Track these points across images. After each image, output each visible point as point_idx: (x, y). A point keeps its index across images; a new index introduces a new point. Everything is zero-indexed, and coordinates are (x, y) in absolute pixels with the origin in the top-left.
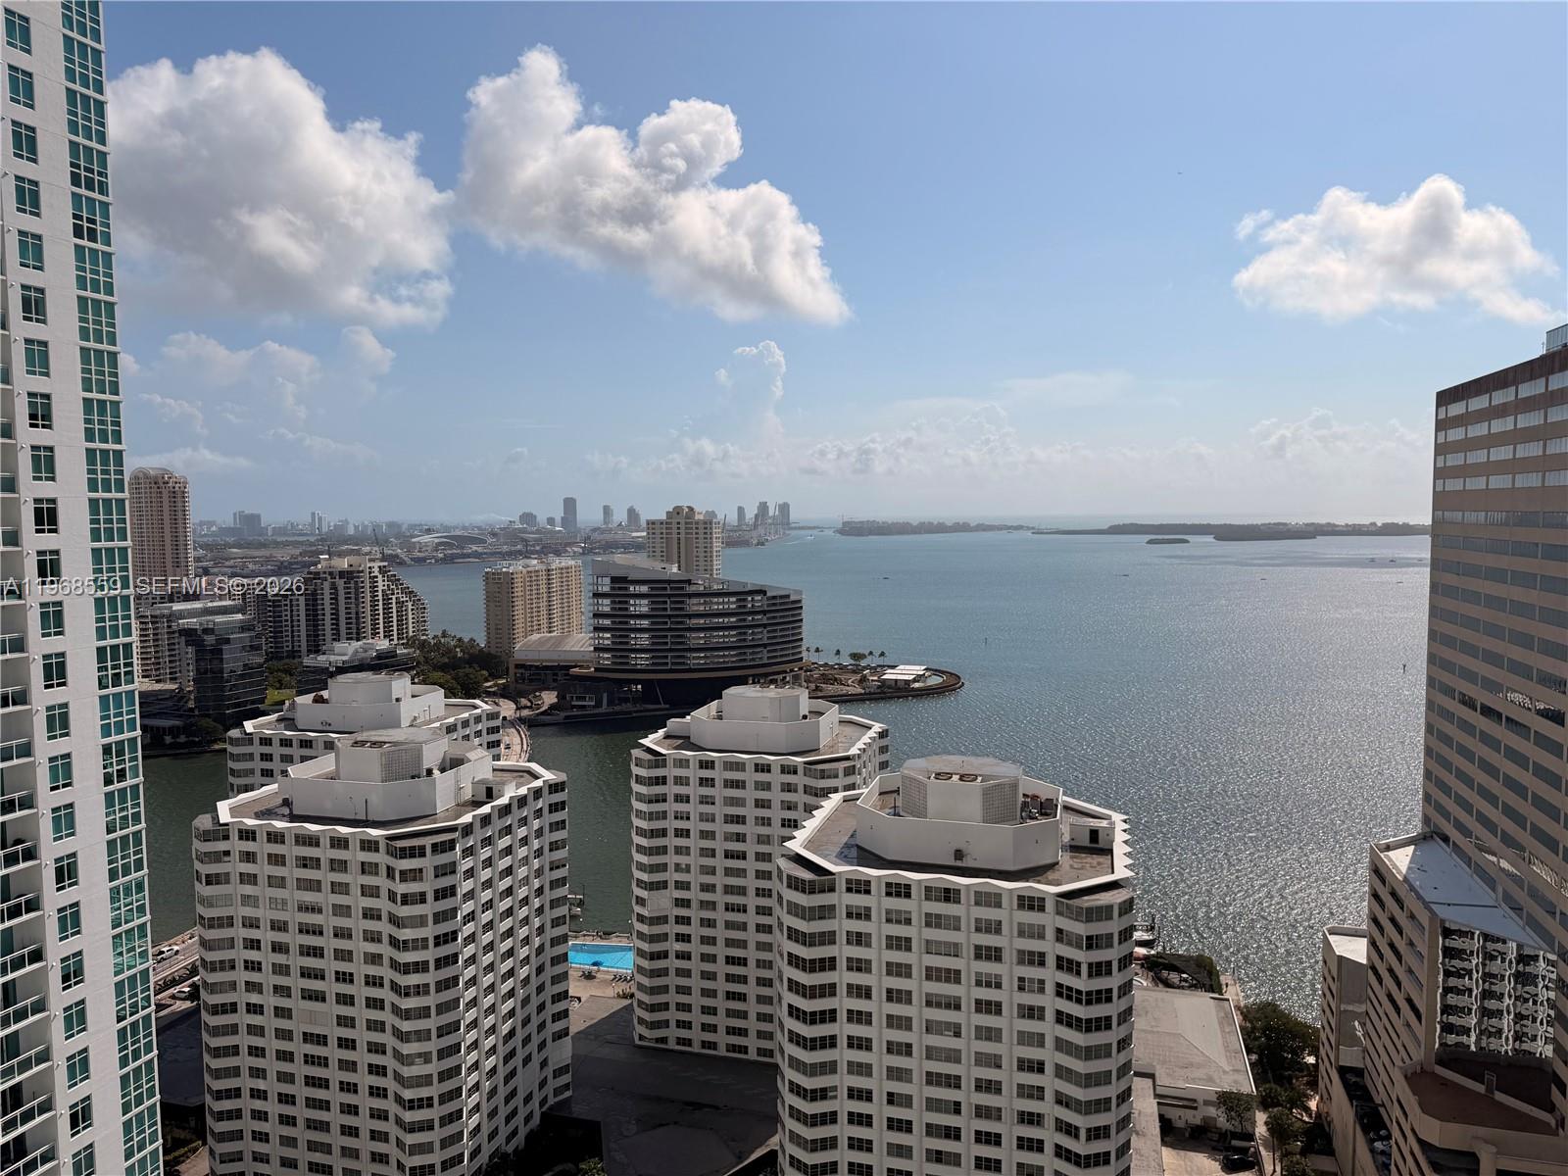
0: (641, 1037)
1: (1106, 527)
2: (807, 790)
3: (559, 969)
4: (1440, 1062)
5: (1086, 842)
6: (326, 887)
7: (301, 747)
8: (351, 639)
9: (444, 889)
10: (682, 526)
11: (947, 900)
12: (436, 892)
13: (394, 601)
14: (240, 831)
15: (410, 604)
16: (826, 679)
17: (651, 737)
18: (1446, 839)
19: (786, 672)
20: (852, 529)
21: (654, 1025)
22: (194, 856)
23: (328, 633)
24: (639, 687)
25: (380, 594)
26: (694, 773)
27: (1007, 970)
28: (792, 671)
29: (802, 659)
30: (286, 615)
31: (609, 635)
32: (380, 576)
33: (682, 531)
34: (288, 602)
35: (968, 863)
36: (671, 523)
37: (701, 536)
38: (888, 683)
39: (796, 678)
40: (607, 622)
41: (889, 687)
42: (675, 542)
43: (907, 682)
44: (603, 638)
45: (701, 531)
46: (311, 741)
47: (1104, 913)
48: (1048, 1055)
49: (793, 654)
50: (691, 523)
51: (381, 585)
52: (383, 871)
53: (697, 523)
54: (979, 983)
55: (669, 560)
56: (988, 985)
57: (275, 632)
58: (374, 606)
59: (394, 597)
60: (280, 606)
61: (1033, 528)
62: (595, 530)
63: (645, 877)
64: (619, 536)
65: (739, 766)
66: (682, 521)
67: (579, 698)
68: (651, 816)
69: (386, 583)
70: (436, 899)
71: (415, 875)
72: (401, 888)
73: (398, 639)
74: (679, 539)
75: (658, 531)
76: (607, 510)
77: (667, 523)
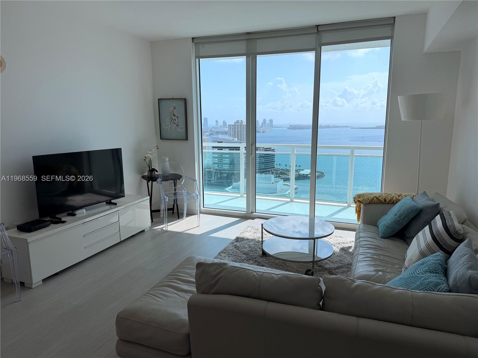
1: (374, 127)
10: (239, 127)
16: (282, 173)
19: (270, 171)
20: (293, 127)
24: (226, 175)
36: (236, 125)
39: (272, 173)
40: (216, 155)
41: (301, 176)
42: (237, 131)
43: (307, 175)
44: (215, 160)
49: (272, 166)
53: (243, 126)
55: (235, 137)
61: (351, 127)
62: (213, 128)
64: (221, 130)
74: (238, 130)
75: (232, 128)
76: (217, 122)
77: (234, 126)
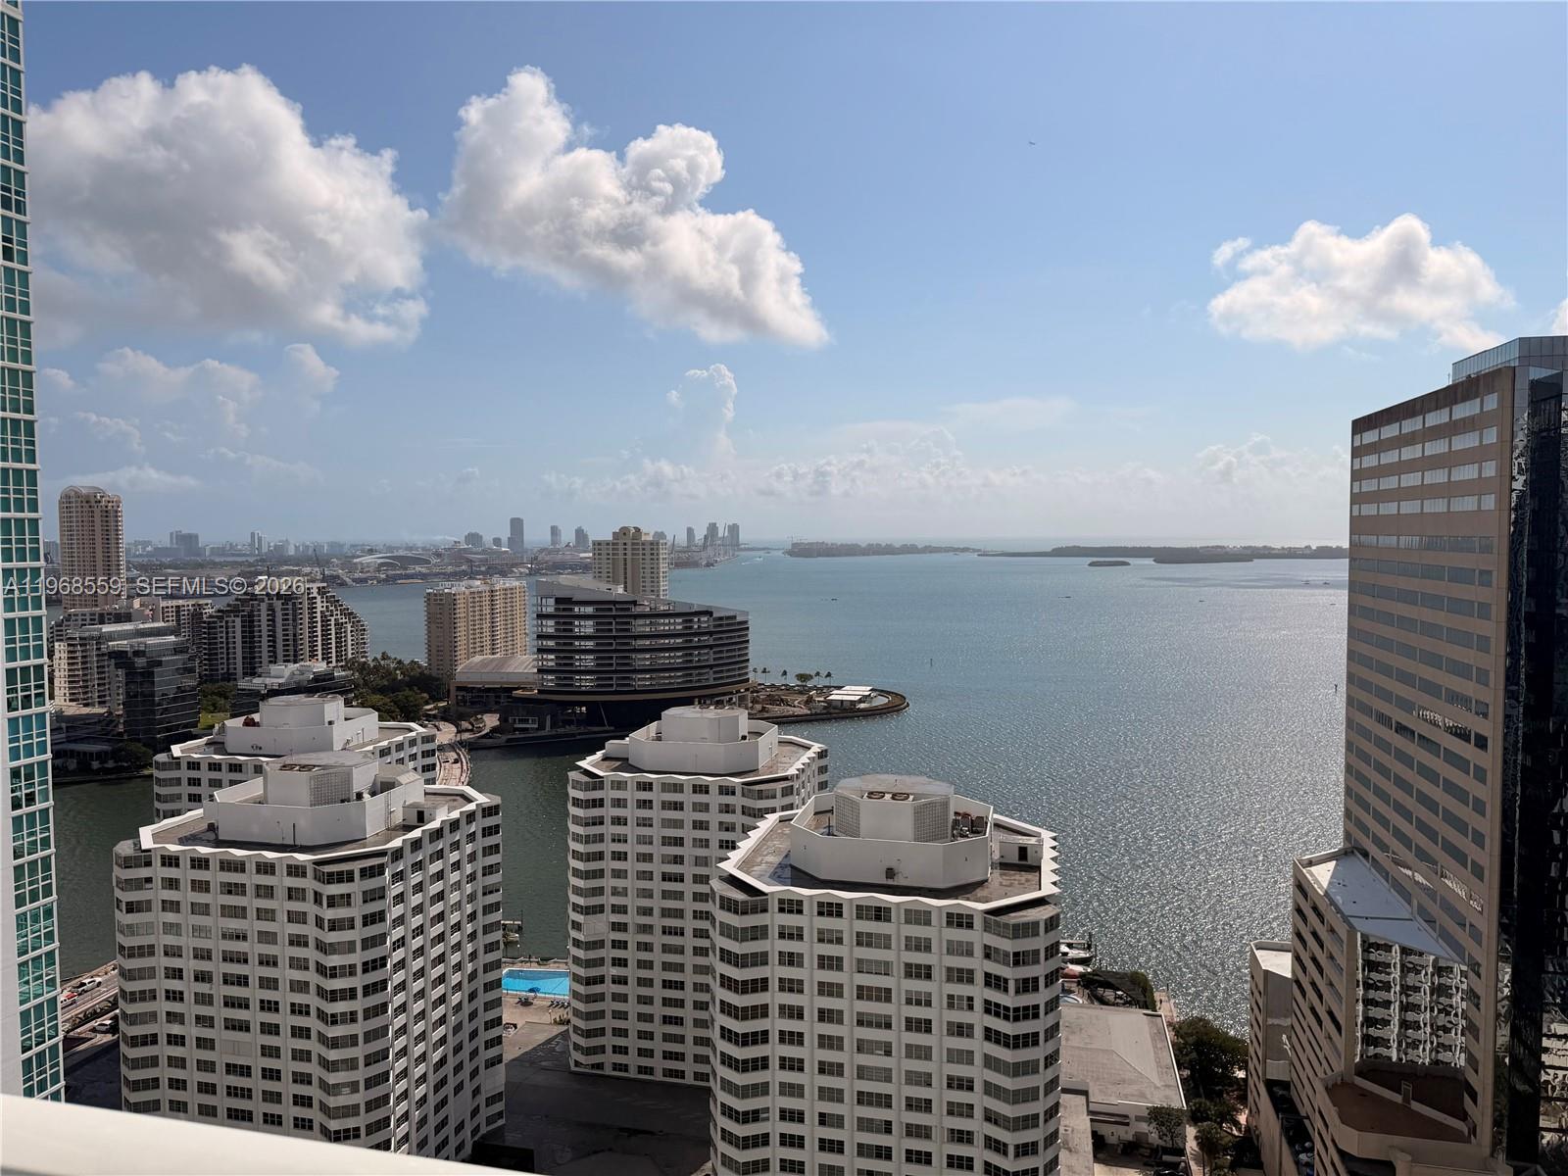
0: (577, 1063)
1: (1049, 550)
2: (745, 811)
3: (492, 995)
4: (1359, 1073)
5: (1014, 859)
6: (252, 913)
7: (231, 771)
8: (288, 661)
9: (373, 915)
10: (629, 547)
11: (878, 918)
12: (365, 917)
13: (333, 623)
14: (163, 857)
15: (349, 626)
16: (773, 700)
17: (590, 759)
18: (1366, 855)
19: (732, 693)
20: (801, 551)
21: (589, 1051)
22: (114, 884)
23: (265, 655)
24: (584, 709)
25: (319, 615)
26: (631, 795)
27: (937, 988)
28: (738, 692)
29: (748, 680)
30: (221, 637)
31: (553, 657)
32: (319, 597)
33: (629, 552)
34: (224, 624)
35: (899, 881)
36: (617, 544)
37: (648, 557)
38: (834, 704)
39: (742, 699)
40: (551, 643)
41: (835, 708)
42: (622, 563)
43: (853, 702)
44: (547, 660)
45: (648, 552)
46: (240, 765)
47: (1029, 930)
48: (977, 1072)
49: (740, 675)
50: (638, 544)
51: (320, 606)
52: (310, 896)
53: (643, 544)
54: (909, 1002)
55: (616, 582)
56: (918, 1003)
57: (209, 655)
58: (312, 628)
59: (333, 619)
60: (215, 628)
61: (979, 550)
62: (542, 550)
63: (581, 901)
64: (568, 557)
65: (678, 788)
66: (629, 542)
67: (521, 721)
68: (588, 840)
69: (325, 604)
70: (365, 924)
71: (346, 900)
72: (329, 914)
73: (337, 661)
74: (625, 560)
75: (604, 552)
76: (554, 531)
77: (613, 544)
